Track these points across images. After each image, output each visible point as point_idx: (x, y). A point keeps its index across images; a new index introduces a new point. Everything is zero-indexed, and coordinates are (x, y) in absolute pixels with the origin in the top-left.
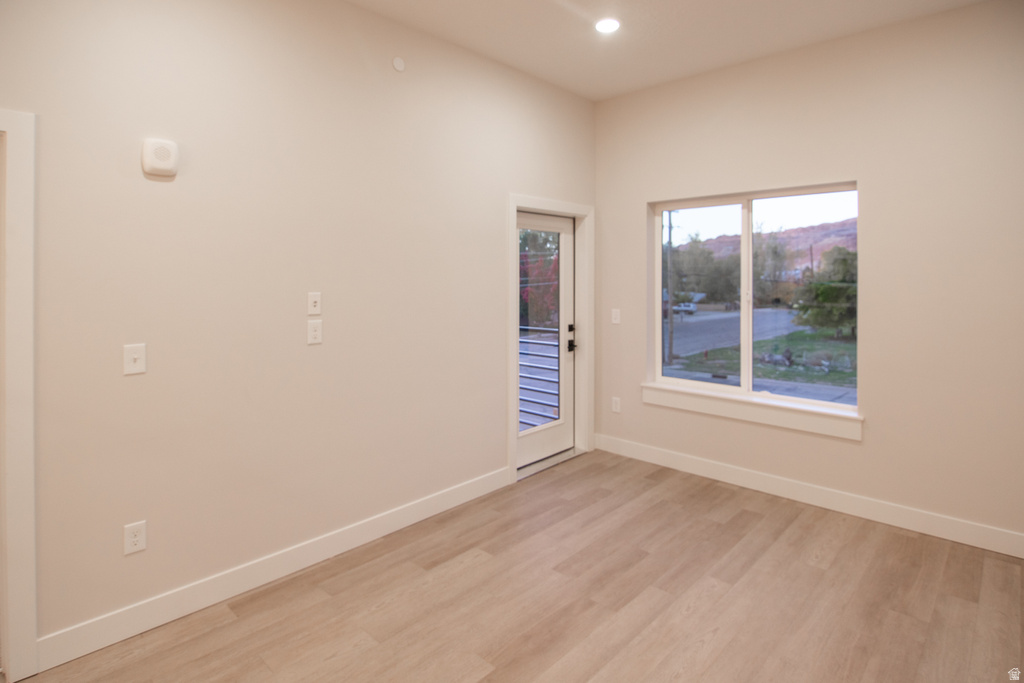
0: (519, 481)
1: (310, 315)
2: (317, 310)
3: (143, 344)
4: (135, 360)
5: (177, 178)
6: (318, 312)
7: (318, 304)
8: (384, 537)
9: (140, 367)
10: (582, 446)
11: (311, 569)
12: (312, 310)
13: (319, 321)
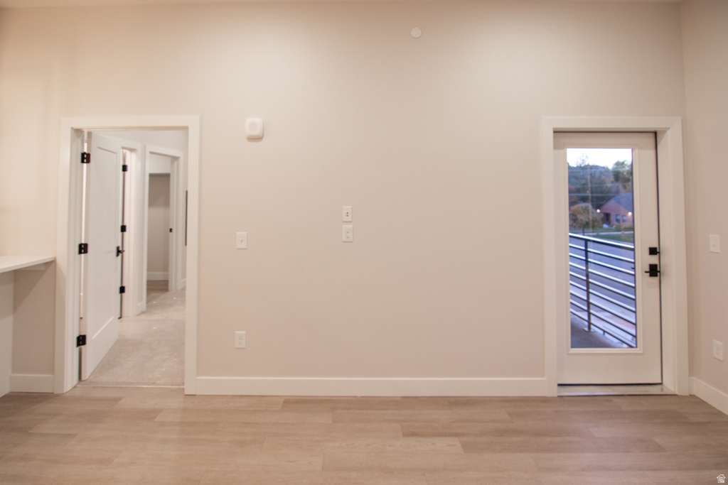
0: (559, 396)
1: (344, 222)
2: (349, 219)
3: (245, 233)
4: (242, 241)
5: (264, 139)
6: (350, 220)
7: (350, 215)
8: (402, 397)
9: (243, 245)
10: (670, 386)
11: (340, 398)
12: (345, 219)
13: (350, 226)
